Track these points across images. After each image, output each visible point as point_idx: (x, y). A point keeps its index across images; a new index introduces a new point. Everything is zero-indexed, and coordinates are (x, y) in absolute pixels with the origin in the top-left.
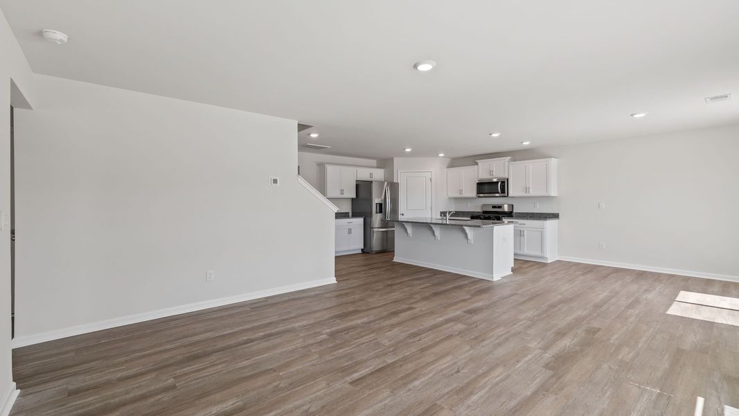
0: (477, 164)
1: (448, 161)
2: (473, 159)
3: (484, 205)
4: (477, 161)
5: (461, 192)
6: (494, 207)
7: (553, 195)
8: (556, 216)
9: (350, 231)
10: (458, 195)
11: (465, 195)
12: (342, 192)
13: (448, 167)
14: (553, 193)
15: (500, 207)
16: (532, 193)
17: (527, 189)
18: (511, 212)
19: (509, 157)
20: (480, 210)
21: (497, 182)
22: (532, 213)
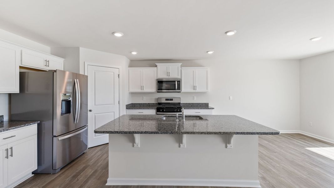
0: (156, 66)
2: (152, 63)
3: (158, 99)
4: (157, 64)
5: (142, 88)
6: (166, 100)
10: (139, 90)
11: (146, 90)
13: (129, 67)
15: (172, 100)
16: (198, 90)
17: (194, 88)
18: (179, 103)
21: (175, 81)
22: (192, 103)
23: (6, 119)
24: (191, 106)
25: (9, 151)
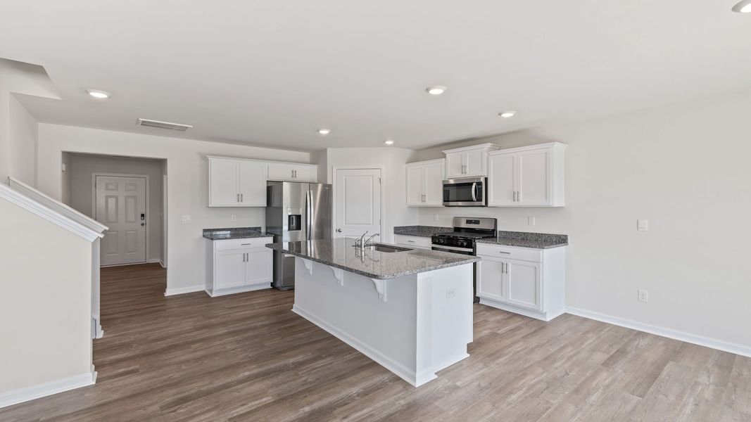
0: (444, 156)
1: (408, 153)
2: (438, 150)
3: (456, 219)
4: (445, 152)
5: (423, 197)
6: (469, 222)
7: (556, 205)
8: (562, 240)
9: (246, 258)
10: (421, 204)
11: (429, 202)
12: (240, 197)
13: (408, 162)
14: (557, 202)
15: (477, 222)
16: (523, 201)
17: (515, 196)
18: (494, 231)
19: (489, 145)
20: (451, 225)
21: (471, 184)
22: (524, 233)
23: (263, 230)
24: (523, 239)
25: (246, 256)
